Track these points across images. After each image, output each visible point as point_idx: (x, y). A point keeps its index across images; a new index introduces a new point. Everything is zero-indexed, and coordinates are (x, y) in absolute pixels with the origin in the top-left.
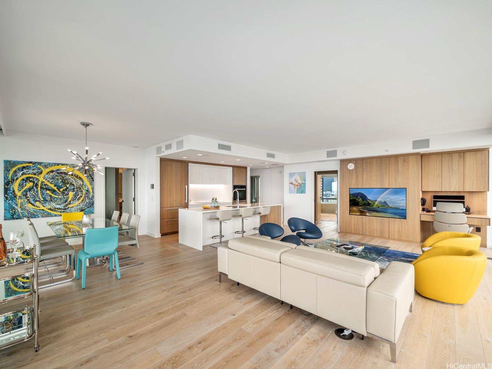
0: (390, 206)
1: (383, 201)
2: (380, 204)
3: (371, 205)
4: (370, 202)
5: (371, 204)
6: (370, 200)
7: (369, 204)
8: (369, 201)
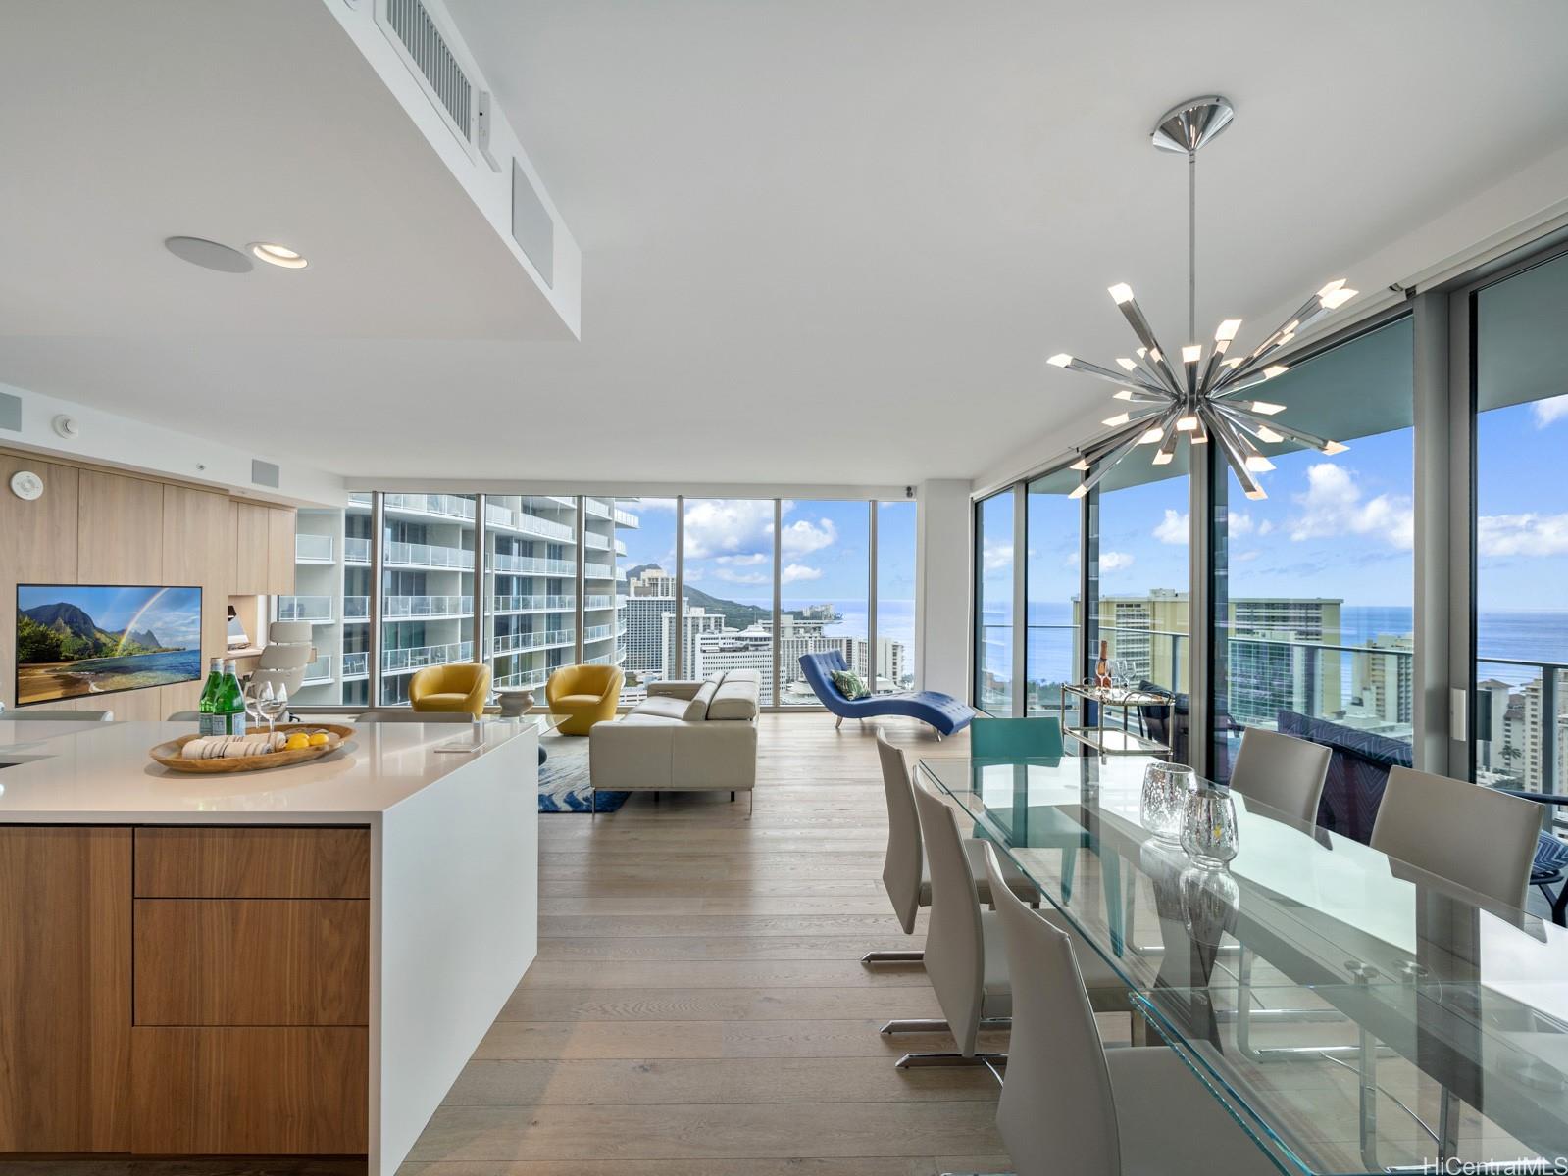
0: (164, 646)
1: (144, 632)
2: (134, 641)
3: (105, 649)
4: (103, 639)
5: (105, 644)
6: (101, 631)
7: (98, 648)
8: (98, 635)
